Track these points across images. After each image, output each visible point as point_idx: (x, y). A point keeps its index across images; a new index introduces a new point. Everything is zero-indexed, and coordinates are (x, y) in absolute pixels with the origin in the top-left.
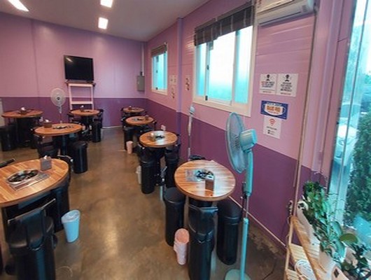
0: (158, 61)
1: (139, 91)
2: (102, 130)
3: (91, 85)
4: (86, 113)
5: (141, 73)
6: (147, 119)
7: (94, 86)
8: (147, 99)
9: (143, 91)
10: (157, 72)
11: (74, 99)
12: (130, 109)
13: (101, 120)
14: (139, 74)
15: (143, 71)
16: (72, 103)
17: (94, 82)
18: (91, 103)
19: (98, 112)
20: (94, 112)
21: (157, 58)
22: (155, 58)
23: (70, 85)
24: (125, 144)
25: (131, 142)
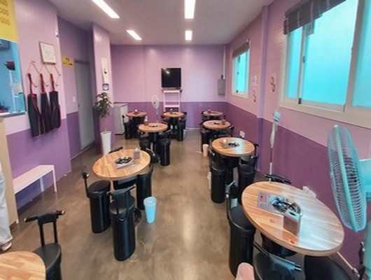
0: (239, 61)
1: (219, 94)
2: (185, 131)
3: (178, 91)
4: (174, 115)
5: (222, 76)
6: (224, 124)
7: (181, 91)
8: (227, 103)
9: (224, 95)
10: (238, 73)
11: (167, 103)
12: (209, 112)
13: (185, 122)
14: (220, 78)
15: (224, 74)
16: (166, 106)
17: (182, 88)
18: (178, 106)
19: (182, 114)
20: (179, 114)
21: (239, 59)
22: (236, 59)
23: (165, 92)
24: (202, 147)
25: (207, 145)
